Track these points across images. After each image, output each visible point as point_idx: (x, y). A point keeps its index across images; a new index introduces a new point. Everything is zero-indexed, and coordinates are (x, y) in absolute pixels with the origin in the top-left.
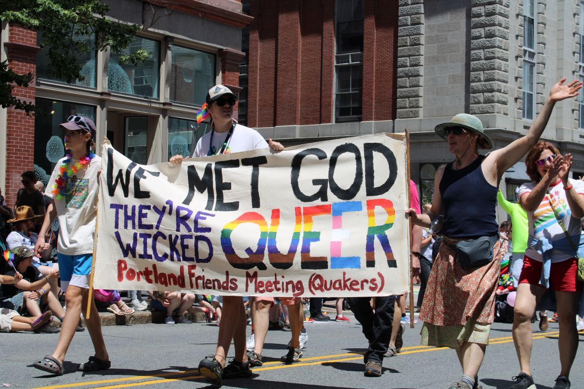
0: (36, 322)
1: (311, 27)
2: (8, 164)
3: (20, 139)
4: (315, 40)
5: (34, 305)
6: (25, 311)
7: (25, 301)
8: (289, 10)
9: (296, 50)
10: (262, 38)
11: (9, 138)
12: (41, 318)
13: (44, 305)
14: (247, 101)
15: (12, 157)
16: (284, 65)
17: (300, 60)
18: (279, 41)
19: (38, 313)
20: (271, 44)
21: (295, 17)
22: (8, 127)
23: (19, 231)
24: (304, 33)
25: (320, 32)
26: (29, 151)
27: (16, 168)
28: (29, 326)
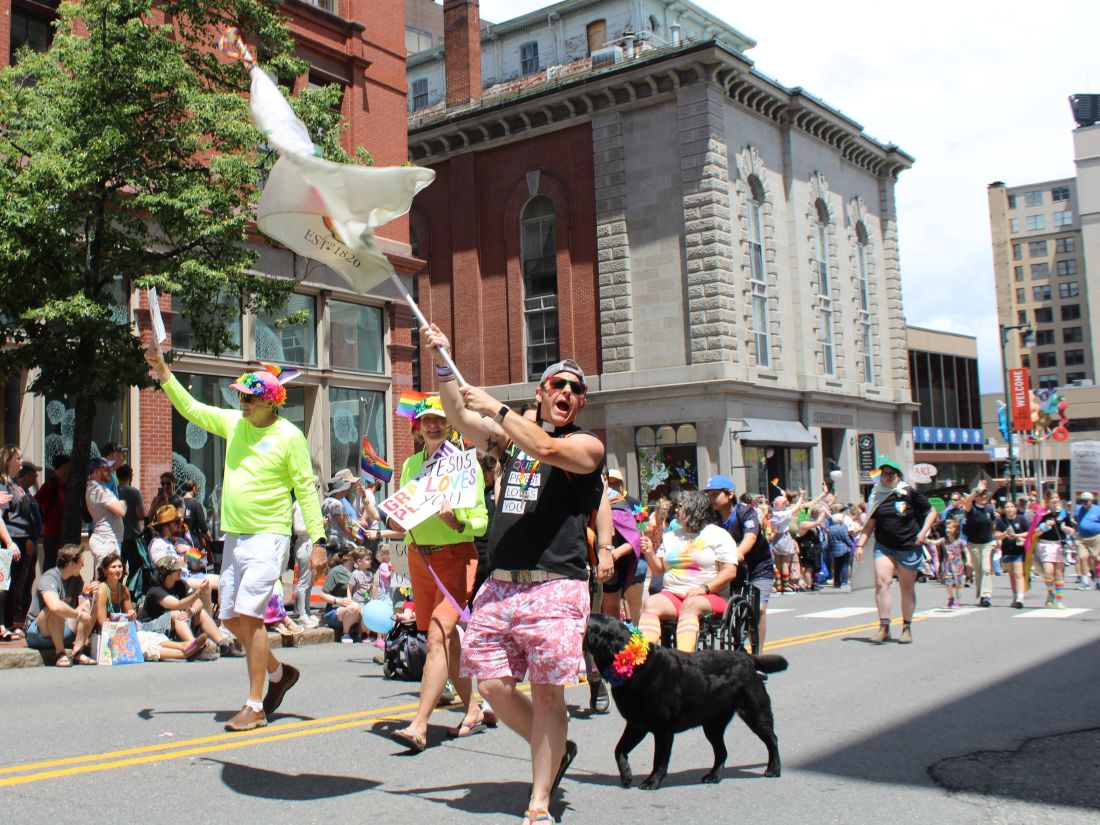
0: (190, 648)
1: (492, 268)
2: (142, 453)
3: (156, 423)
4: (497, 282)
5: (184, 627)
6: (174, 635)
7: (173, 623)
8: (465, 248)
9: (476, 297)
10: (434, 283)
11: (142, 422)
12: (195, 643)
13: (197, 628)
14: (419, 360)
15: (147, 444)
16: (462, 315)
17: (481, 307)
18: (455, 287)
19: (191, 638)
20: (444, 290)
21: (472, 257)
22: (141, 409)
23: (162, 536)
24: (485, 274)
25: (503, 272)
26: (165, 437)
27: (151, 458)
28: (181, 654)
